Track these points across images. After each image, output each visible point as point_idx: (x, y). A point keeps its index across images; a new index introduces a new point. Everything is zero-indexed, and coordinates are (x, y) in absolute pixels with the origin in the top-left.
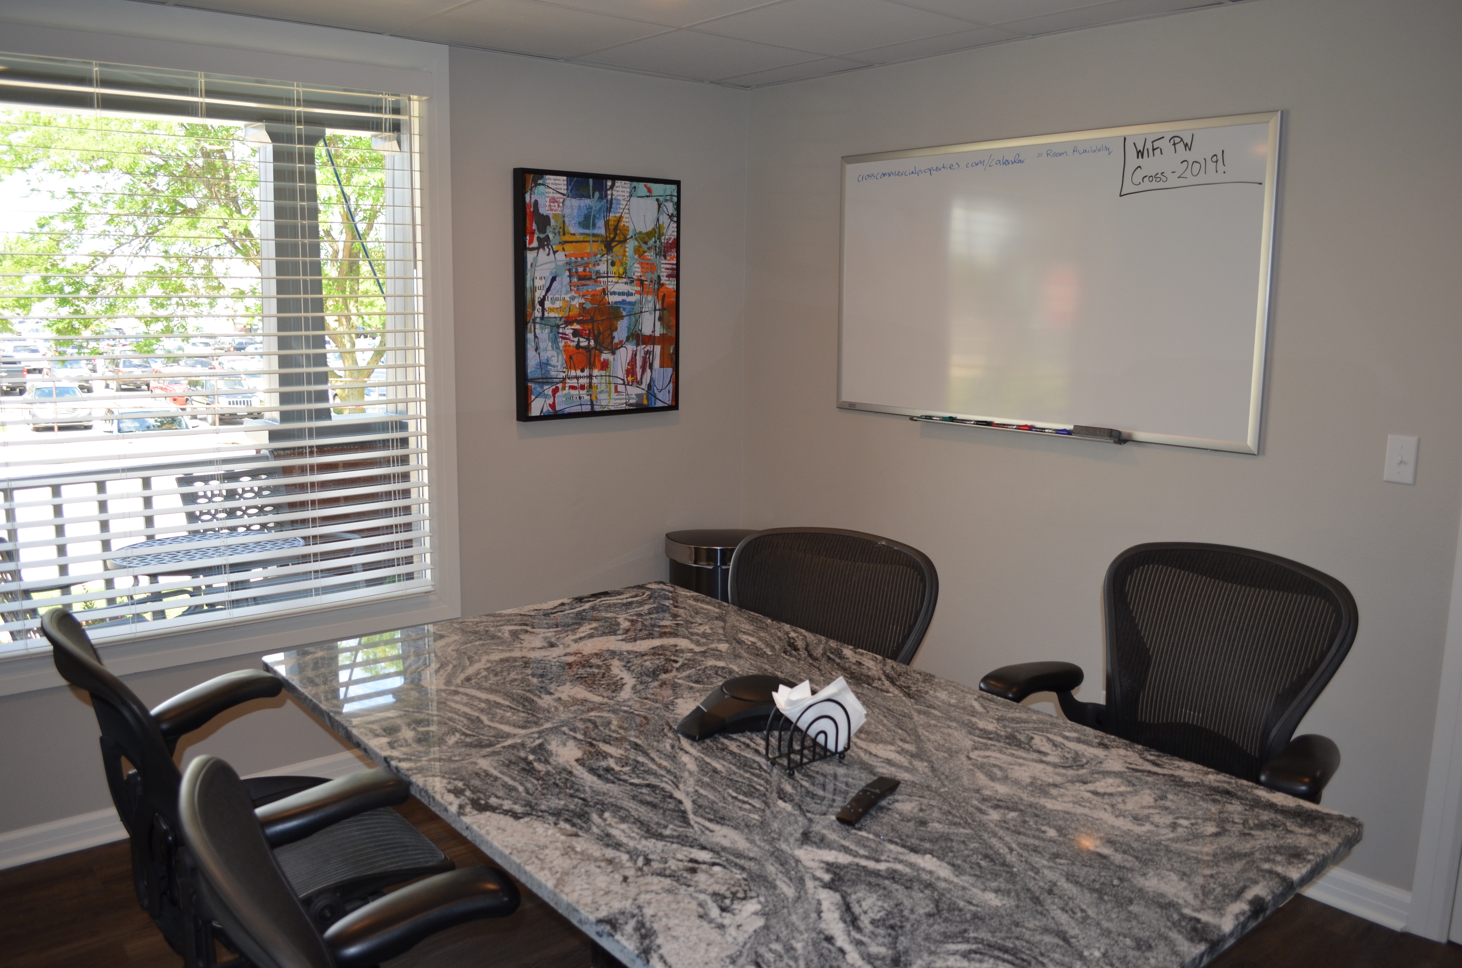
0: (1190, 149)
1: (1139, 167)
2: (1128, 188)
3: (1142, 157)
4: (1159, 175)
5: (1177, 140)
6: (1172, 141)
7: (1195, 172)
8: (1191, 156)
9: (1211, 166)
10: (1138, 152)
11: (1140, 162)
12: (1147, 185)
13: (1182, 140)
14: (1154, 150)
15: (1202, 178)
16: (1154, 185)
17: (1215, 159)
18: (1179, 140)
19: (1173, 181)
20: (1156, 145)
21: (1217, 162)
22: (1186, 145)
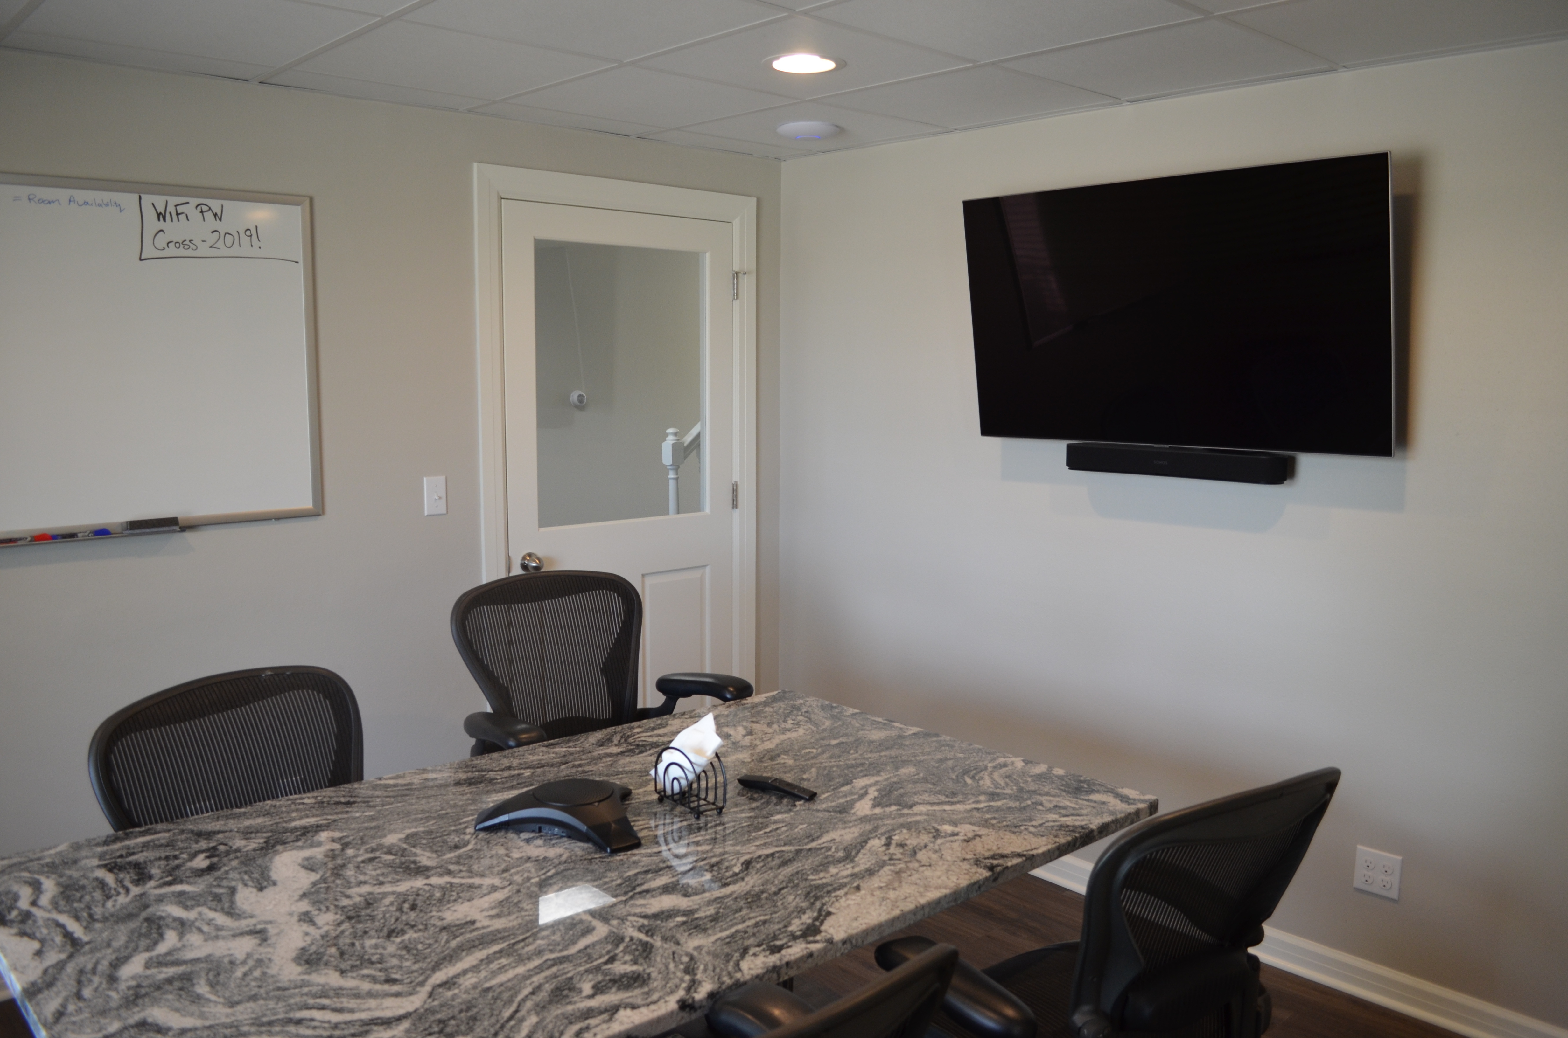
0: (220, 220)
1: (162, 231)
2: (148, 252)
3: (164, 220)
4: (187, 242)
5: (205, 208)
6: (199, 208)
7: (229, 244)
8: (222, 227)
9: (245, 240)
10: (159, 215)
11: (161, 225)
12: (172, 251)
13: (210, 209)
14: (178, 214)
15: (235, 251)
16: (181, 252)
17: (248, 233)
18: (208, 208)
19: (204, 250)
20: (180, 209)
21: (251, 236)
22: (215, 215)
